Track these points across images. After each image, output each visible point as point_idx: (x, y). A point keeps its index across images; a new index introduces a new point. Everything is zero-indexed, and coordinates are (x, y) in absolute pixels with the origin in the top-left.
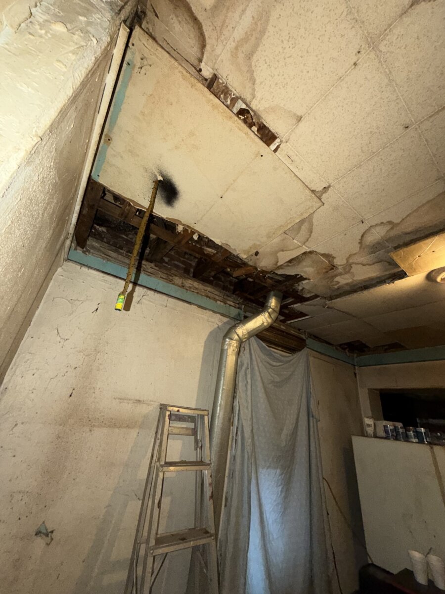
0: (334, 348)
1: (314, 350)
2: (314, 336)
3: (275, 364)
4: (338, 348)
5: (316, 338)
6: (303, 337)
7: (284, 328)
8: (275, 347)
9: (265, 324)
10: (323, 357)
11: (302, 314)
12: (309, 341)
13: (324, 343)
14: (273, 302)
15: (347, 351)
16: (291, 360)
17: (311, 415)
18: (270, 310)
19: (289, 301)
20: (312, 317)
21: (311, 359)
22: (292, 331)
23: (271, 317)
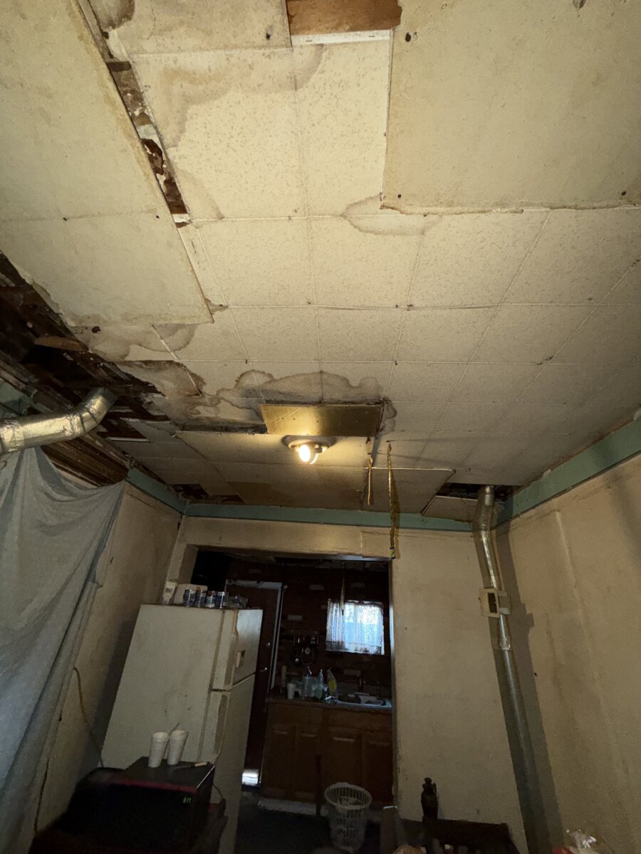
0: (166, 487)
1: (134, 486)
2: (144, 467)
3: (58, 497)
4: (171, 488)
5: (146, 469)
6: (127, 464)
7: (101, 445)
8: (70, 470)
9: (68, 433)
10: (144, 497)
11: (137, 434)
12: (133, 473)
13: (154, 478)
14: (96, 404)
15: (180, 494)
16: (90, 496)
17: (91, 578)
18: (85, 414)
19: (125, 411)
20: (150, 442)
21: (126, 498)
22: (112, 453)
23: (83, 426)
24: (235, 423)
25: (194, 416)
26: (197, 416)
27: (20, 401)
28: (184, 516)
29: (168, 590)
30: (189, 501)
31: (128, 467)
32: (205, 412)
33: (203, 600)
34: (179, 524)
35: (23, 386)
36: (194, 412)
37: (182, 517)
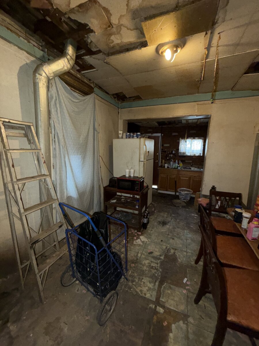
0: (110, 96)
1: (98, 96)
2: (99, 86)
4: (112, 97)
5: (100, 88)
6: (92, 85)
7: (80, 77)
9: (66, 68)
10: (103, 101)
11: (91, 67)
12: (96, 89)
13: (104, 92)
14: (70, 50)
15: (116, 99)
16: (85, 99)
17: (95, 130)
18: (68, 57)
19: (82, 53)
20: (97, 70)
21: (97, 101)
22: (85, 80)
23: (69, 63)
24: (131, 44)
25: (112, 45)
26: (113, 44)
27: (44, 56)
28: (120, 109)
29: (120, 134)
30: (120, 102)
31: (93, 87)
32: (116, 40)
33: (132, 136)
34: (119, 112)
35: (41, 48)
36: (110, 41)
37: (119, 110)
